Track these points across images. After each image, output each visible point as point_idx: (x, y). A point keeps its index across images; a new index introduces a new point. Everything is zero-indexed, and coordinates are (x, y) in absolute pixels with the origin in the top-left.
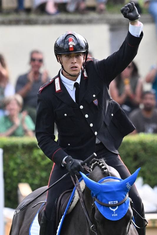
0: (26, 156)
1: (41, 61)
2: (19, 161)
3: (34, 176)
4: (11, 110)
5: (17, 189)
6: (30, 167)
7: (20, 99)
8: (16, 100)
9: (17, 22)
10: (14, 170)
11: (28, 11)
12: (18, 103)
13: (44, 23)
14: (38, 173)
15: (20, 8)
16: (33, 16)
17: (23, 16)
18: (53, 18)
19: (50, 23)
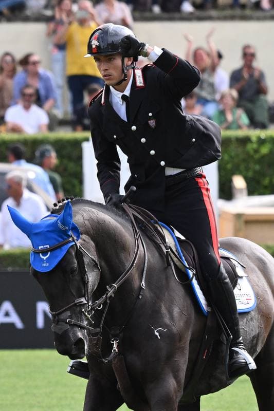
0: (240, 150)
1: (253, 56)
2: (233, 154)
3: (247, 169)
4: (225, 104)
5: (231, 181)
6: (244, 160)
7: (235, 93)
8: (231, 95)
9: (232, 18)
10: (228, 163)
11: (243, 7)
12: (233, 98)
13: (259, 19)
14: (252, 165)
15: (235, 4)
16: (248, 12)
17: (238, 12)
18: (268, 14)
19: (264, 19)
